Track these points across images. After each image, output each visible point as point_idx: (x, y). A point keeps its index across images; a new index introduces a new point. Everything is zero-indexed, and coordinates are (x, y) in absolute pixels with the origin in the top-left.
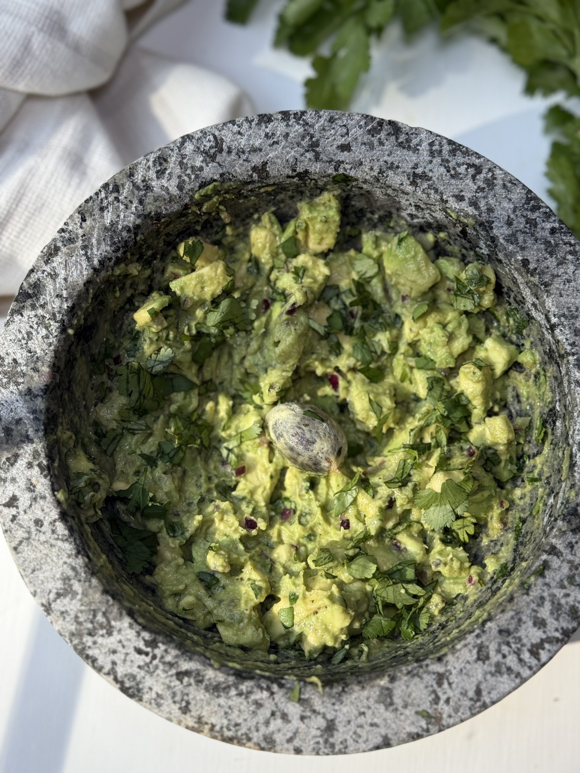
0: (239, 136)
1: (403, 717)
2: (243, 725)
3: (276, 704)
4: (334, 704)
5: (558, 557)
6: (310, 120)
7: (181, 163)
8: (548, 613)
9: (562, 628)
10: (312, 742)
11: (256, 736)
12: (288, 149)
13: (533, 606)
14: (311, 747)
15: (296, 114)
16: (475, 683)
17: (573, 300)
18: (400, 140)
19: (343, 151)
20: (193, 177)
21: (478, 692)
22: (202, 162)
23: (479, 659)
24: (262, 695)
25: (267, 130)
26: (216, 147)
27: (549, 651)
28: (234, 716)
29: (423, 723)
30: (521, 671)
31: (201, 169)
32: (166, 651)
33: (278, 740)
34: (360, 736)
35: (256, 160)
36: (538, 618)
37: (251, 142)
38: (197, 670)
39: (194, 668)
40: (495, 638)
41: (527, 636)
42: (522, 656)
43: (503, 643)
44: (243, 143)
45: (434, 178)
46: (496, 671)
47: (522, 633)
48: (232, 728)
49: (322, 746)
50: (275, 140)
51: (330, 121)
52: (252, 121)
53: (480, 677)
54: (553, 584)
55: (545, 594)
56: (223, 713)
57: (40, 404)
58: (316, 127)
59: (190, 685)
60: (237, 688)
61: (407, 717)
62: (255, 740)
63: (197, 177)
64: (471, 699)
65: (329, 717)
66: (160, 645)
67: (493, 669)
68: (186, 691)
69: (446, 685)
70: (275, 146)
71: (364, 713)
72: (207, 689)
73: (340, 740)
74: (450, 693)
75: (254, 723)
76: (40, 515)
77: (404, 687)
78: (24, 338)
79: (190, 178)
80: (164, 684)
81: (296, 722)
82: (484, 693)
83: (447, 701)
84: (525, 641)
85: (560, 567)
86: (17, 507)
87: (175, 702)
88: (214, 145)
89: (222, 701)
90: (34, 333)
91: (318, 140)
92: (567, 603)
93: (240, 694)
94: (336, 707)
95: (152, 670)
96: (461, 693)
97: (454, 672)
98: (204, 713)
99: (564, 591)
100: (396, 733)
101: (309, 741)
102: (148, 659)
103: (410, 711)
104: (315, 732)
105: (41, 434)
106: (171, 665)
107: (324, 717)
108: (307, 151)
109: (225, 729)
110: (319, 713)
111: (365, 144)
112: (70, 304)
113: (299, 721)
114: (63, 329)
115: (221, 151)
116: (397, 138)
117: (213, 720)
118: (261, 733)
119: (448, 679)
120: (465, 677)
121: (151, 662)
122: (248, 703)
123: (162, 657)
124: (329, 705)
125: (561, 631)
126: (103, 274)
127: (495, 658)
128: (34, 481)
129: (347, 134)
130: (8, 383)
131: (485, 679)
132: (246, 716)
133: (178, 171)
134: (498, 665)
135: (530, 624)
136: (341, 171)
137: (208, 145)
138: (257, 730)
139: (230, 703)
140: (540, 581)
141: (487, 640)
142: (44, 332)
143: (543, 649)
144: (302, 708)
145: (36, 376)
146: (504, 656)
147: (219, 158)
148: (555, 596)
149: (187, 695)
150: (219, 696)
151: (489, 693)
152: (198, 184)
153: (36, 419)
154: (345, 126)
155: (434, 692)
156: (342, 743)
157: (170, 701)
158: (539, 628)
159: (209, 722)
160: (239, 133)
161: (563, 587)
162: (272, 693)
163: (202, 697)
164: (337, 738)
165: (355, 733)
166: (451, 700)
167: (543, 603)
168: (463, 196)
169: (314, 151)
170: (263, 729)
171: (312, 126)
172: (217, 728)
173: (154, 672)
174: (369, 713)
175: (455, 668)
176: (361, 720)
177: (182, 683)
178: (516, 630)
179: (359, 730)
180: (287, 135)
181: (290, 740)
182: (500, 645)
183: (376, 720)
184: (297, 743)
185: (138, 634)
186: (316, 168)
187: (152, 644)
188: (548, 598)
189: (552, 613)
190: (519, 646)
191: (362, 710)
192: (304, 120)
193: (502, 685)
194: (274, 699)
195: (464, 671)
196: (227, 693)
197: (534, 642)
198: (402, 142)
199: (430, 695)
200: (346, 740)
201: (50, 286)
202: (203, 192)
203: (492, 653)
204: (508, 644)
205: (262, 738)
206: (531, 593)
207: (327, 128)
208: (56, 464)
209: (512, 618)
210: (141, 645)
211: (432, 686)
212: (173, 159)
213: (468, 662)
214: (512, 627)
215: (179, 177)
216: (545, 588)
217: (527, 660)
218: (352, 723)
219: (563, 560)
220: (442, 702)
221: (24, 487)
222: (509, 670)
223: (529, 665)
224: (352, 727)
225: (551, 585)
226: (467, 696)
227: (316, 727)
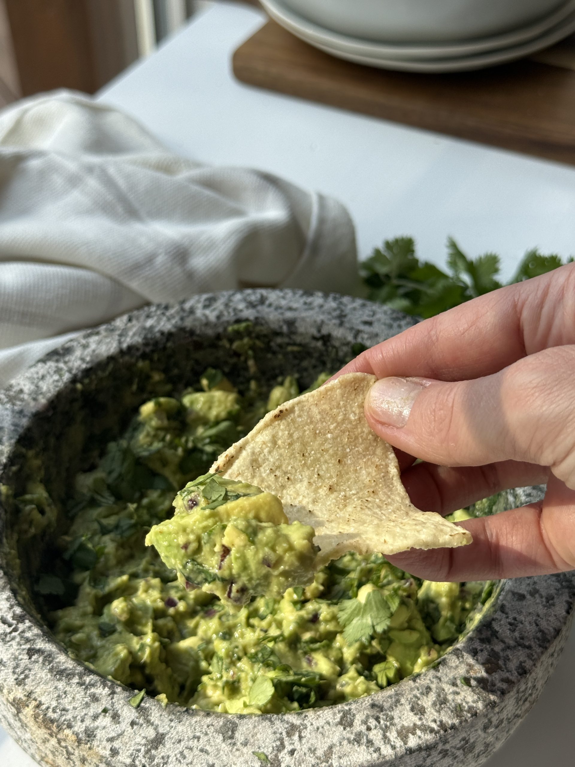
1: (237, 753)
2: (70, 712)
3: (113, 703)
4: (171, 720)
5: (458, 658)
7: (226, 305)
8: (430, 703)
9: (441, 722)
10: (132, 748)
12: (319, 314)
13: (417, 692)
14: (130, 752)
16: (329, 743)
19: (365, 325)
20: (232, 314)
21: (329, 753)
22: (244, 307)
23: (340, 723)
24: (102, 691)
26: (260, 301)
27: (420, 737)
28: (65, 702)
30: (383, 748)
32: (30, 628)
33: (98, 737)
34: (185, 758)
36: (418, 705)
37: (290, 304)
38: (50, 651)
39: (48, 649)
40: (365, 709)
41: (400, 718)
42: (388, 734)
43: (373, 716)
44: (283, 304)
46: (355, 740)
47: (396, 713)
48: (58, 711)
49: (141, 755)
51: (361, 306)
53: (335, 740)
54: (445, 679)
55: (433, 686)
56: (56, 695)
57: (25, 422)
58: (349, 307)
59: (36, 662)
60: (80, 678)
61: (243, 754)
63: (236, 315)
64: (318, 758)
65: (161, 730)
66: (27, 621)
67: (352, 737)
68: (29, 666)
69: (296, 737)
70: (309, 310)
71: (199, 738)
72: (51, 670)
73: (162, 754)
74: (297, 745)
75: (83, 714)
77: (251, 726)
78: (38, 378)
79: (229, 314)
80: (12, 654)
81: (125, 725)
82: (334, 756)
83: (292, 752)
84: (396, 721)
85: (457, 667)
87: (14, 673)
89: (61, 685)
90: (48, 377)
91: (346, 315)
92: (454, 700)
93: (81, 684)
94: (172, 724)
95: (8, 639)
96: (310, 749)
97: (309, 727)
98: (38, 690)
99: (455, 689)
101: (131, 746)
102: (8, 630)
103: (248, 749)
105: (13, 441)
106: (28, 640)
107: (156, 729)
108: (334, 319)
109: (50, 710)
110: (152, 724)
111: (386, 325)
112: (89, 366)
113: (129, 725)
114: (74, 380)
115: (263, 304)
117: (43, 699)
118: (84, 725)
119: (300, 732)
120: (320, 736)
121: (10, 633)
122: (86, 693)
123: (23, 632)
124: (167, 720)
125: (438, 723)
126: (127, 358)
127: (358, 726)
129: (373, 316)
130: (8, 402)
131: (340, 743)
132: (77, 704)
134: (359, 735)
135: (408, 707)
136: (359, 340)
137: (254, 299)
138: (82, 721)
139: (68, 689)
140: (432, 673)
141: (356, 709)
142: (56, 377)
143: (414, 734)
144: (137, 714)
145: (32, 404)
146: (369, 729)
147: (259, 308)
148: (444, 690)
149: (30, 670)
150: (59, 680)
151: (340, 758)
152: (234, 320)
153: (15, 430)
154: (373, 311)
155: (281, 740)
156: (163, 758)
157: (11, 670)
158: (416, 714)
159: (39, 699)
161: (454, 684)
162: (113, 693)
163: (43, 676)
164: (161, 752)
165: (182, 753)
166: (296, 753)
167: (427, 693)
169: (340, 320)
170: (88, 722)
171: (345, 306)
172: (44, 707)
173: (9, 641)
174: (203, 739)
175: (312, 724)
176: (194, 743)
177: (30, 658)
178: (391, 708)
179: (186, 752)
180: (322, 306)
181: (111, 740)
182: (368, 717)
183: (208, 748)
184: (116, 743)
185: (12, 607)
186: (338, 333)
187: (20, 619)
188: (434, 690)
189: (434, 704)
190: (388, 724)
191: (198, 734)
192: (339, 301)
193: (356, 754)
194: (112, 698)
195: (321, 729)
196: (69, 679)
197: (406, 725)
199: (275, 741)
200: (168, 757)
201: (78, 353)
202: (236, 327)
203: (357, 722)
204: (377, 719)
205: (83, 729)
206: (418, 681)
207: (357, 309)
208: (14, 468)
209: (390, 697)
210: (9, 617)
211: (281, 734)
212: (222, 301)
213: (328, 723)
214: (386, 705)
215: (221, 312)
216: (435, 680)
217: (392, 739)
218: (182, 743)
219: (463, 662)
220: (286, 751)
222: (370, 742)
223: (392, 743)
224: (181, 747)
225: (442, 679)
226: (314, 754)
227: (143, 735)
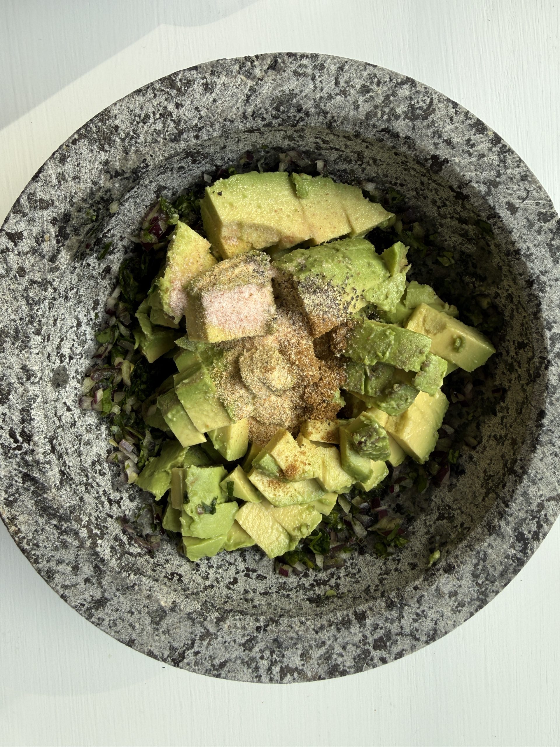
0: (448, 121)
1: (157, 638)
2: (41, 549)
5: (360, 627)
6: (509, 161)
7: (387, 97)
8: (317, 656)
10: (78, 602)
11: (43, 564)
12: (473, 167)
13: (313, 643)
14: (76, 603)
15: (505, 146)
16: (226, 658)
17: (545, 470)
18: (553, 242)
19: (508, 209)
20: (386, 117)
21: (222, 665)
22: (403, 112)
23: (244, 645)
25: (473, 137)
26: (424, 111)
27: (294, 678)
28: (40, 538)
29: (166, 653)
30: (264, 675)
31: (397, 117)
32: (32, 452)
33: (56, 580)
34: (115, 625)
35: (443, 152)
36: (308, 653)
37: (453, 134)
38: (43, 484)
39: (41, 481)
40: (267, 641)
41: (289, 658)
42: (273, 668)
43: (270, 649)
44: (446, 129)
45: (547, 294)
46: (247, 662)
47: (288, 653)
48: (31, 544)
49: (84, 609)
50: (471, 150)
51: (522, 177)
52: (470, 119)
53: (233, 656)
54: (340, 640)
55: (328, 643)
56: (34, 529)
58: (509, 171)
59: (28, 489)
60: (59, 522)
61: (160, 640)
62: (41, 566)
63: (389, 120)
64: (213, 665)
65: (107, 595)
67: (246, 659)
68: (21, 491)
69: (205, 643)
70: (466, 155)
71: (133, 613)
72: (37, 503)
73: (100, 616)
74: (203, 650)
75: (50, 555)
76: (27, 265)
77: (176, 620)
78: (140, 117)
79: (382, 116)
80: (10, 472)
81: (80, 579)
82: (226, 669)
83: (197, 653)
84: (285, 660)
85: (355, 634)
86: (15, 245)
87: (6, 492)
88: (425, 108)
89: (41, 520)
90: (152, 120)
91: (499, 183)
92: (336, 660)
93: (57, 527)
94: (118, 593)
95: (10, 455)
96: (211, 656)
97: (220, 639)
98: (21, 518)
99: (342, 651)
100: (142, 644)
101: (78, 599)
102: (14, 445)
103: (166, 638)
104: (86, 596)
106: (27, 464)
107: (103, 592)
108: (485, 183)
109: (25, 541)
110: (102, 587)
111: (528, 220)
112: (200, 124)
113: (83, 581)
115: (425, 118)
116: (553, 239)
117: (23, 528)
118: (48, 565)
119: (210, 640)
120: (223, 649)
121: (14, 449)
122: (59, 538)
123: (26, 453)
124: (114, 588)
125: (314, 672)
127: (255, 653)
128: (47, 236)
129: (524, 199)
130: (96, 140)
131: (235, 661)
132: (49, 545)
133: (379, 100)
134: (252, 659)
135: (300, 652)
136: (491, 222)
137: (421, 104)
138: (48, 561)
139: (47, 527)
141: (262, 638)
142: (159, 126)
143: (292, 675)
144: (93, 574)
145: (121, 157)
147: (418, 122)
148: (334, 649)
149: (20, 495)
150: (41, 516)
151: (229, 672)
152: (383, 127)
153: (91, 190)
154: (528, 191)
155: (194, 641)
156: (99, 619)
157: (4, 488)
158: (302, 660)
159: (19, 527)
160: (451, 119)
161: (344, 648)
163: (29, 506)
164: (99, 613)
165: (114, 620)
166: (200, 655)
167: (321, 647)
168: (553, 327)
169: (489, 188)
170: (52, 564)
171: (506, 168)
172: (21, 535)
173: (10, 458)
174: (136, 616)
175: (222, 637)
176: (127, 616)
177: (23, 483)
178: (287, 648)
179: (119, 621)
180: (483, 156)
181: (65, 587)
182: (266, 648)
183: (136, 625)
184: (67, 593)
185: (23, 421)
186: (476, 201)
187: (27, 437)
188: (327, 647)
189: (320, 658)
190: (278, 659)
191: (133, 610)
192: (505, 157)
193: (242, 674)
195: (227, 644)
196: (50, 519)
197: (290, 666)
198: (553, 245)
199: (188, 640)
200: (103, 620)
203: (257, 649)
204: (272, 652)
205: (46, 569)
206: (319, 634)
207: (515, 181)
209: (292, 639)
210: (18, 432)
211: (196, 635)
212: (385, 88)
213: (235, 641)
214: (285, 644)
215: (376, 107)
216: (332, 639)
217: (274, 672)
218: (118, 613)
219: (361, 632)
220: (193, 650)
221: (34, 234)
222: (257, 668)
223: (272, 676)
224: (116, 616)
225: (338, 640)
226: (212, 661)
227: (91, 593)
